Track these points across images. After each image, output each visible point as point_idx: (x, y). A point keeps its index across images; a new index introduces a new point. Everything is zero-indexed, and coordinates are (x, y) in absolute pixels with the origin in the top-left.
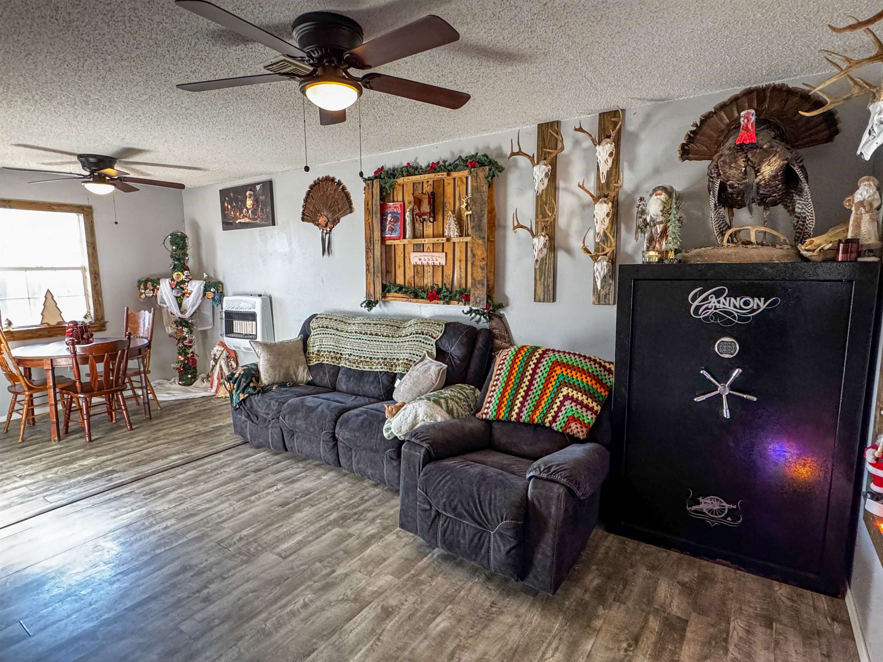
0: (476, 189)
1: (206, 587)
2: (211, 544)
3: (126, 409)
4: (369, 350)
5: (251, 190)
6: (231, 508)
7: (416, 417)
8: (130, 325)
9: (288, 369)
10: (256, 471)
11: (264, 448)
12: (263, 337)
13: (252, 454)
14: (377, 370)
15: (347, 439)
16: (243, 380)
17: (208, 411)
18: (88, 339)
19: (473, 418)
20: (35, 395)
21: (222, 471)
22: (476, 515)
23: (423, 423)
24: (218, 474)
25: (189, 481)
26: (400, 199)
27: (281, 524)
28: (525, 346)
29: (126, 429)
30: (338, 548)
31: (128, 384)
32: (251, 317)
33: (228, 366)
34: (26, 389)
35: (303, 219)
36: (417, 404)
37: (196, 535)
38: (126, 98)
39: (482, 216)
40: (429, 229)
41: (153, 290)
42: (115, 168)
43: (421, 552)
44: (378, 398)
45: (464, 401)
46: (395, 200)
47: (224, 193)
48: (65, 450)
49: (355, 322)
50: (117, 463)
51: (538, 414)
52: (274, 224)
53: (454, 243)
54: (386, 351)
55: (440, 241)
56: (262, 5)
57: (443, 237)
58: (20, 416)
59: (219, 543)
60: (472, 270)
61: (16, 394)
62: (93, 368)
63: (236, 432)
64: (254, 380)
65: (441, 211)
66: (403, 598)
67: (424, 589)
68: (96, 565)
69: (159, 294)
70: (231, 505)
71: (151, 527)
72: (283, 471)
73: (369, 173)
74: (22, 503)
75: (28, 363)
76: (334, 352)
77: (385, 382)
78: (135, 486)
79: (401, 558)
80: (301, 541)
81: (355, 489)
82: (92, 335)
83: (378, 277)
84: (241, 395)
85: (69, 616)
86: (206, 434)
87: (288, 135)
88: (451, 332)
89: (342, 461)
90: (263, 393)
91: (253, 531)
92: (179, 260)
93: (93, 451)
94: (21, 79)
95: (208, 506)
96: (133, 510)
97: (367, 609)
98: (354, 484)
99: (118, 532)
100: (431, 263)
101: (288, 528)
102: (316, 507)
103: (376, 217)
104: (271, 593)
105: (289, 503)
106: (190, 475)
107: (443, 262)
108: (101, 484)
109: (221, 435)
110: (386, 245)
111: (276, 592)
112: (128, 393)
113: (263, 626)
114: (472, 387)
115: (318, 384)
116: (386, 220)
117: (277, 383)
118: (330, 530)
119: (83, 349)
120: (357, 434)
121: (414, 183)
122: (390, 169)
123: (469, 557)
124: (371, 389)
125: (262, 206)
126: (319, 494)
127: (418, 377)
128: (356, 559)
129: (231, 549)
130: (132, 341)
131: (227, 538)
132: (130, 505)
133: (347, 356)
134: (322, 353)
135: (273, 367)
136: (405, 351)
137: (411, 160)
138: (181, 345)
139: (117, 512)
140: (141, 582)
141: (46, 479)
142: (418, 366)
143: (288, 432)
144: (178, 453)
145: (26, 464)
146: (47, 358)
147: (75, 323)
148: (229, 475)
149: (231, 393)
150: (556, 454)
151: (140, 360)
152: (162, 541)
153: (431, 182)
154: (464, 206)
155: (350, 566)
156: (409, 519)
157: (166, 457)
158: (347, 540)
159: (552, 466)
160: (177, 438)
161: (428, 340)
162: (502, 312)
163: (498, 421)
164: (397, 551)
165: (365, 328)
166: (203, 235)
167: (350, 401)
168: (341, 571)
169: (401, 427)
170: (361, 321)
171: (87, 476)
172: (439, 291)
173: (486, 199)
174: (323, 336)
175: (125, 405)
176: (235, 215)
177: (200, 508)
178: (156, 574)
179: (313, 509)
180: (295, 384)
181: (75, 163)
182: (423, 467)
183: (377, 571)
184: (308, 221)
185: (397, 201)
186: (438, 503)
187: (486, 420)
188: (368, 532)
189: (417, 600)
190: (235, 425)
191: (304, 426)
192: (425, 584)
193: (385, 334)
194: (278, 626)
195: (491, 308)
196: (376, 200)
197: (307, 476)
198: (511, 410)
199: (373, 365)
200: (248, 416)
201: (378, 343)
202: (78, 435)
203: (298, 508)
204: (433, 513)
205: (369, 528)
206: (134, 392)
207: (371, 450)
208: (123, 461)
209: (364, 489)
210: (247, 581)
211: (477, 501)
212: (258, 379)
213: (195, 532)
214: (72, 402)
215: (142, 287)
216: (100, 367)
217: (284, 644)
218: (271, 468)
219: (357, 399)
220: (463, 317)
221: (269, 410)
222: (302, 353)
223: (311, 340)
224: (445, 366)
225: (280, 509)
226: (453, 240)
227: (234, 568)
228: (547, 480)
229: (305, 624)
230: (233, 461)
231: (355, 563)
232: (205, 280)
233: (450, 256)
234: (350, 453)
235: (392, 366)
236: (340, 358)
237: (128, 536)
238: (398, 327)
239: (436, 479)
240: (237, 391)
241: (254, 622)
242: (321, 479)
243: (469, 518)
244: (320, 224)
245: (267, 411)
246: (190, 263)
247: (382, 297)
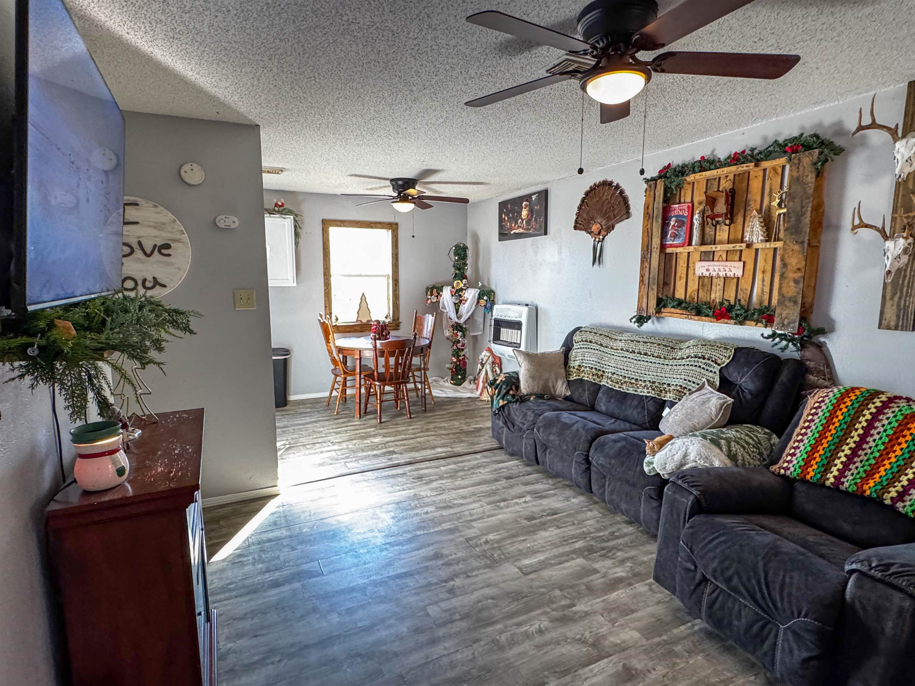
0: (795, 181)
1: (452, 579)
2: (461, 539)
3: (408, 400)
4: (635, 370)
5: (527, 201)
6: (482, 509)
7: (685, 455)
8: (417, 326)
9: (547, 381)
10: (508, 478)
11: (517, 457)
12: (526, 347)
13: (506, 460)
14: (641, 394)
15: (602, 465)
16: (504, 386)
17: (471, 412)
18: (386, 336)
19: (764, 470)
20: (348, 378)
21: (477, 471)
22: (758, 596)
23: (694, 464)
24: (474, 473)
25: (449, 475)
26: (689, 199)
27: (525, 538)
28: (858, 388)
29: (406, 417)
30: (580, 581)
31: (411, 378)
32: (516, 325)
33: (493, 371)
34: (342, 373)
35: (575, 228)
36: (688, 440)
37: (449, 527)
38: (427, 124)
39: (803, 214)
40: (723, 233)
41: (437, 296)
42: (417, 188)
43: (678, 618)
44: (640, 425)
45: (754, 447)
46: (682, 201)
47: (503, 205)
48: (362, 427)
49: (622, 338)
50: (397, 445)
51: (872, 484)
52: (546, 233)
53: (757, 250)
54: (655, 374)
55: (738, 248)
56: (548, 4)
57: (742, 242)
58: (337, 394)
59: (468, 540)
60: (781, 284)
61: (336, 376)
62: (387, 361)
63: (493, 436)
64: (514, 388)
65: (742, 212)
66: (650, 665)
67: (678, 664)
68: (372, 531)
69: (441, 300)
70: (482, 506)
71: (415, 509)
72: (533, 484)
73: (652, 172)
74: (331, 464)
75: (345, 352)
76: (596, 369)
77: (652, 409)
78: (407, 469)
79: (652, 615)
80: (543, 562)
81: (606, 521)
82: (389, 333)
83: (652, 289)
84: (501, 401)
85: (350, 568)
86: (467, 433)
87: (566, 140)
88: (742, 360)
89: (594, 487)
90: (521, 402)
91: (498, 537)
92: (459, 269)
93: (381, 431)
94: (354, 119)
95: (462, 501)
96: (404, 490)
97: (606, 660)
98: (604, 516)
99: (390, 506)
100: (722, 274)
101: (532, 544)
102: (562, 530)
103: (657, 221)
104: (509, 606)
105: (534, 519)
106: (450, 469)
107: (739, 273)
108: (383, 462)
109: (480, 436)
110: (666, 254)
111: (514, 606)
112: (411, 386)
113: (498, 637)
114: (767, 431)
115: (576, 400)
116: (668, 225)
117: (535, 394)
118: (574, 559)
119: (381, 344)
120: (613, 461)
121: (707, 180)
122: (678, 166)
123: (744, 646)
124: (634, 414)
125: (537, 216)
126: (566, 516)
127: (693, 408)
128: (599, 600)
129: (477, 549)
130: (417, 341)
131: (476, 537)
132: (402, 485)
133: (610, 375)
134: (583, 369)
135: (532, 377)
136: (678, 377)
137: (706, 153)
138: (455, 347)
139: (392, 489)
140: (402, 556)
141: (347, 448)
142: (694, 396)
143: (541, 446)
144: (443, 446)
145: (337, 433)
146: (357, 349)
147: (378, 322)
148: (483, 477)
149: (492, 397)
150: (901, 548)
151: (422, 358)
152: (422, 524)
153: (731, 177)
154: (775, 204)
155: (591, 605)
156: (666, 574)
157: (434, 448)
158: (592, 575)
159: (892, 564)
160: (444, 432)
161: (710, 366)
162: (822, 339)
163: (804, 481)
164: (649, 606)
165: (632, 346)
166: (481, 246)
167: (608, 424)
168: (580, 607)
169: (666, 464)
170: (628, 338)
171: (375, 452)
172: (731, 308)
173: (811, 191)
174: (585, 350)
175: (407, 396)
176: (511, 226)
177: (456, 502)
178: (414, 553)
179: (558, 531)
180: (553, 398)
181: (389, 186)
182: (690, 518)
183: (622, 621)
184: (580, 229)
185: (684, 203)
186: (705, 567)
187: (784, 477)
188: (616, 573)
189: (667, 673)
190: (493, 430)
191: (558, 442)
192: (681, 659)
193: (656, 355)
194: (512, 642)
195: (805, 333)
196: (659, 203)
197: (555, 495)
198: (825, 470)
199: (638, 388)
200: (505, 423)
201: (646, 364)
202: (372, 416)
203: (543, 526)
204: (698, 576)
205: (618, 570)
206: (415, 385)
207: (628, 482)
208: (401, 445)
209: (615, 523)
210: (488, 586)
211: (763, 580)
212: (518, 387)
213: (449, 523)
214: (371, 388)
215: (429, 293)
216: (392, 361)
217: (515, 664)
218: (522, 478)
219: (616, 423)
220: (764, 343)
221: (525, 420)
222: (563, 366)
223: (573, 353)
224: (730, 400)
225: (525, 522)
226: (755, 246)
227: (478, 569)
228: (880, 581)
229: (539, 651)
230: (488, 464)
231: (597, 603)
232: (479, 288)
233: (750, 266)
234: (603, 481)
235: (661, 391)
236: (602, 376)
237: (397, 512)
238: (672, 348)
239: (706, 537)
240: (497, 397)
241: (490, 629)
242: (570, 501)
243: (749, 598)
244: (593, 232)
245: (523, 421)
246: (469, 272)
247: (657, 312)
